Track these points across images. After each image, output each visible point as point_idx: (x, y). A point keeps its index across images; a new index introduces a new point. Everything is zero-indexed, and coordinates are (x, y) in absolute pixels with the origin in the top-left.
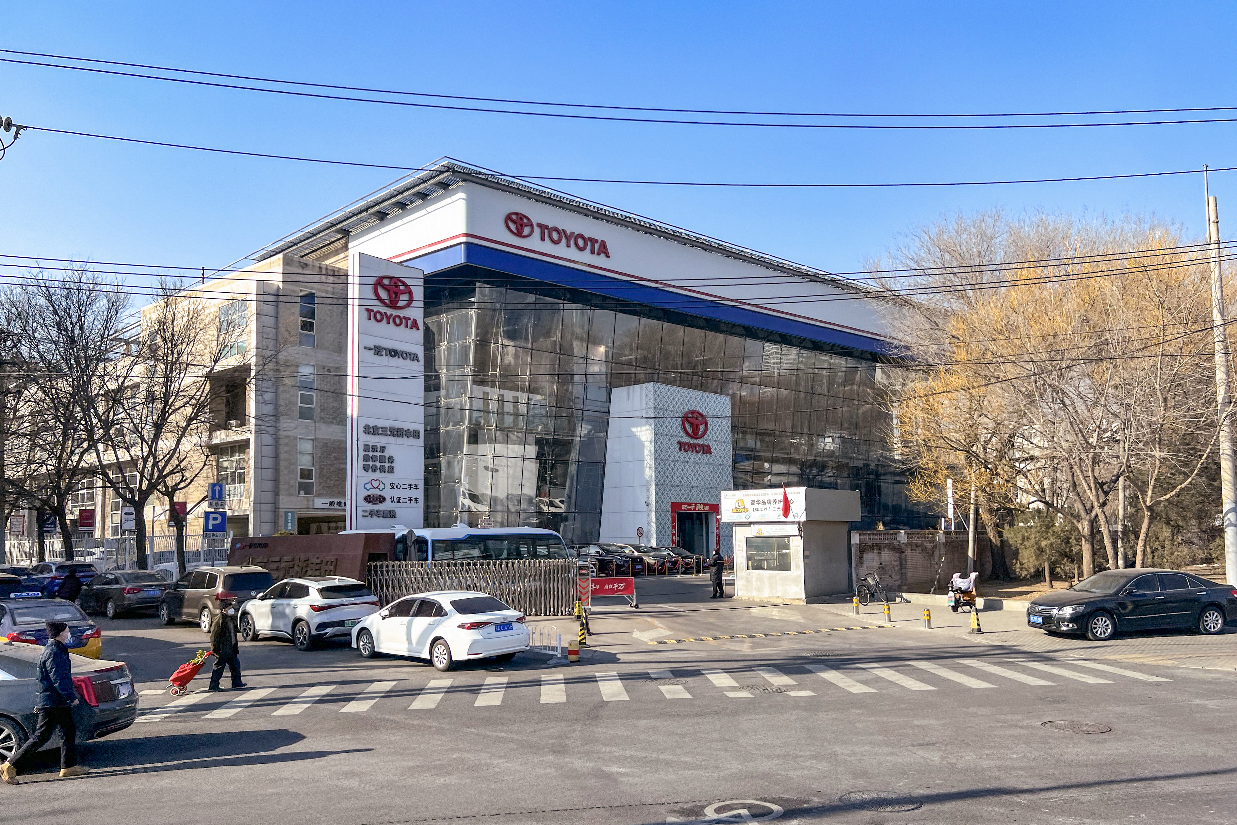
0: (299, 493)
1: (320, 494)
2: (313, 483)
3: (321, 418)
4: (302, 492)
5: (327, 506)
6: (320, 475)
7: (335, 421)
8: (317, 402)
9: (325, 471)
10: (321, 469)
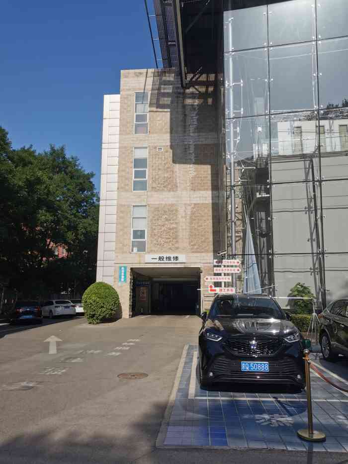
0: (132, 251)
1: (151, 251)
2: (145, 242)
3: (152, 188)
4: (135, 250)
5: (157, 261)
6: (151, 235)
7: (165, 189)
8: (149, 176)
9: (156, 231)
10: (153, 230)
